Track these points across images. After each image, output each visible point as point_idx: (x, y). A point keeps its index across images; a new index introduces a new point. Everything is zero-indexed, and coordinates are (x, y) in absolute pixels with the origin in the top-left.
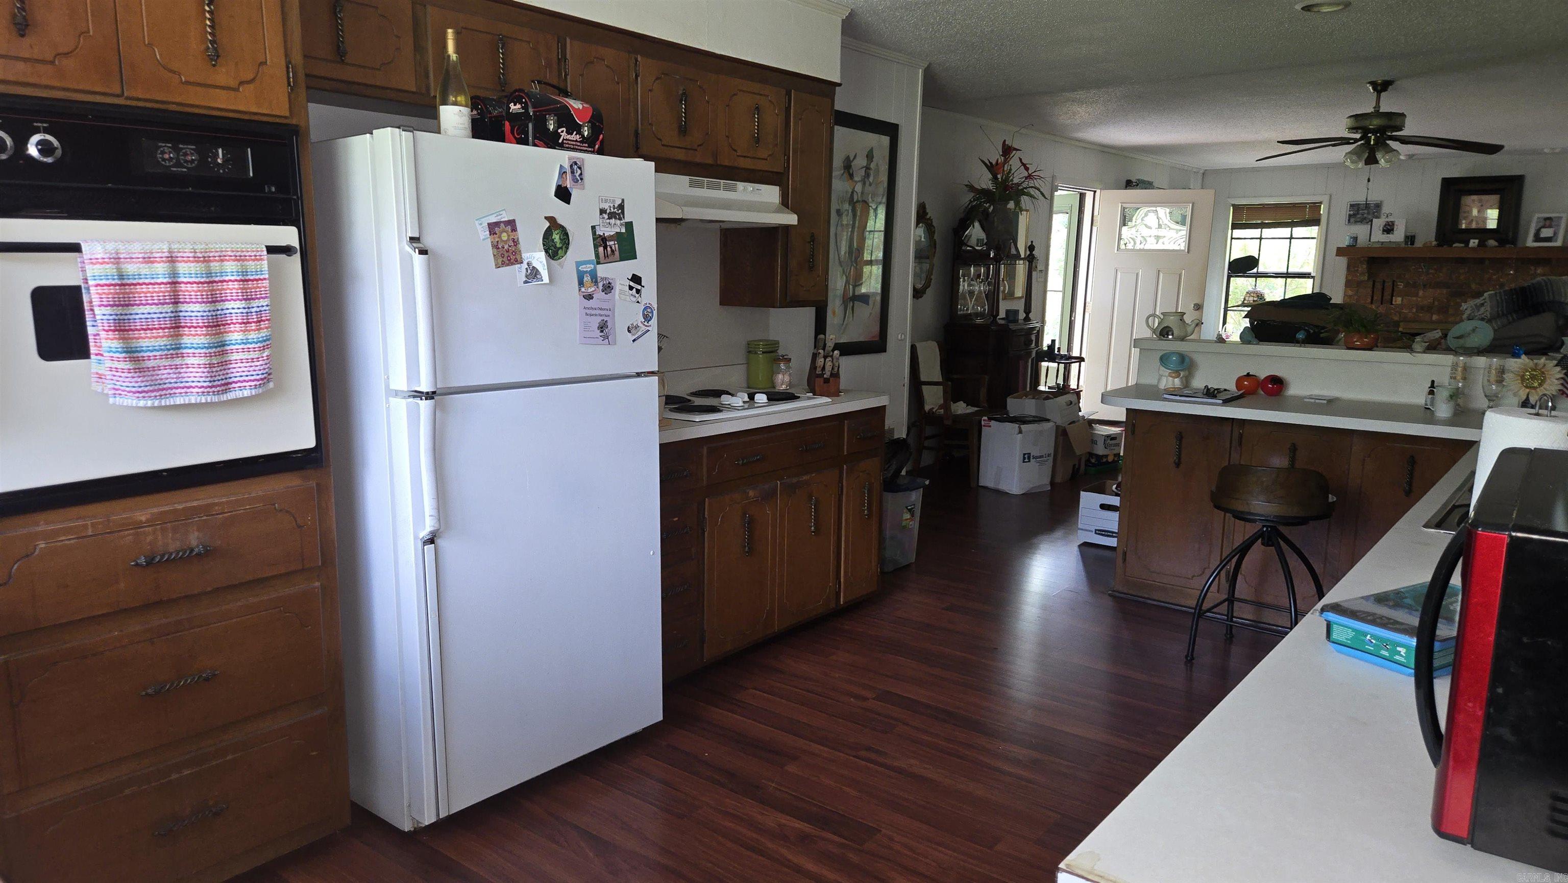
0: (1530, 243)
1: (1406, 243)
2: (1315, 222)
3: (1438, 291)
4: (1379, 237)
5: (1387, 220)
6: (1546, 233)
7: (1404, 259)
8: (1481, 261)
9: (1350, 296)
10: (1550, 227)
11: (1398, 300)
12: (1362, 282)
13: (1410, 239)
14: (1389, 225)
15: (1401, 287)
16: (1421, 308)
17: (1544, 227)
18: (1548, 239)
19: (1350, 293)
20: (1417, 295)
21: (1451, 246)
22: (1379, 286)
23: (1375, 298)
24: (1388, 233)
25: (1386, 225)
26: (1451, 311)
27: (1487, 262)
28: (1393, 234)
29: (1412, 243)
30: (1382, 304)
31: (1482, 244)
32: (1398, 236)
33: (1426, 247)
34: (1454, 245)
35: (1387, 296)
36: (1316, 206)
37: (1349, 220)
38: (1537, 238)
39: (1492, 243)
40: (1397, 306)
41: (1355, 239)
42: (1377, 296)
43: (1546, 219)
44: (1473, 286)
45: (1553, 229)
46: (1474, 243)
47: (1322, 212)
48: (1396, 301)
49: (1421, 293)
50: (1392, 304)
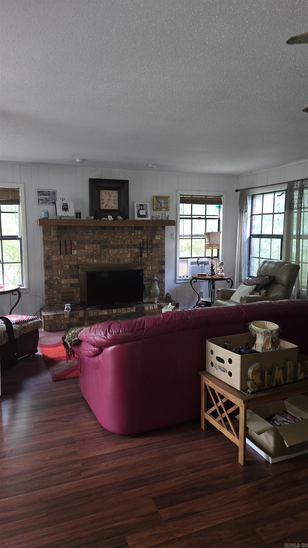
0: (137, 218)
1: (77, 217)
2: (16, 202)
3: (95, 246)
4: (61, 213)
5: (63, 202)
6: (142, 213)
7: (75, 227)
8: (113, 228)
9: (48, 251)
10: (143, 209)
11: (75, 252)
12: (53, 241)
13: (78, 215)
14: (65, 206)
15: (76, 244)
16: (87, 256)
17: (140, 209)
18: (144, 216)
19: (47, 249)
20: (84, 249)
21: (101, 219)
22: (63, 243)
23: (62, 251)
24: (66, 211)
25: (63, 206)
26: (102, 257)
27: (116, 229)
28: (68, 211)
29: (80, 218)
30: (66, 255)
31: (115, 218)
32: (71, 213)
33: (88, 220)
34: (103, 219)
35: (68, 251)
36: (16, 191)
37: (38, 202)
38: (139, 216)
39: (120, 218)
40: (75, 255)
41: (48, 213)
42: (63, 251)
43: (141, 205)
44: (111, 242)
45: (145, 210)
46: (110, 217)
47: (20, 196)
48: (74, 253)
49: (86, 247)
50: (72, 254)
